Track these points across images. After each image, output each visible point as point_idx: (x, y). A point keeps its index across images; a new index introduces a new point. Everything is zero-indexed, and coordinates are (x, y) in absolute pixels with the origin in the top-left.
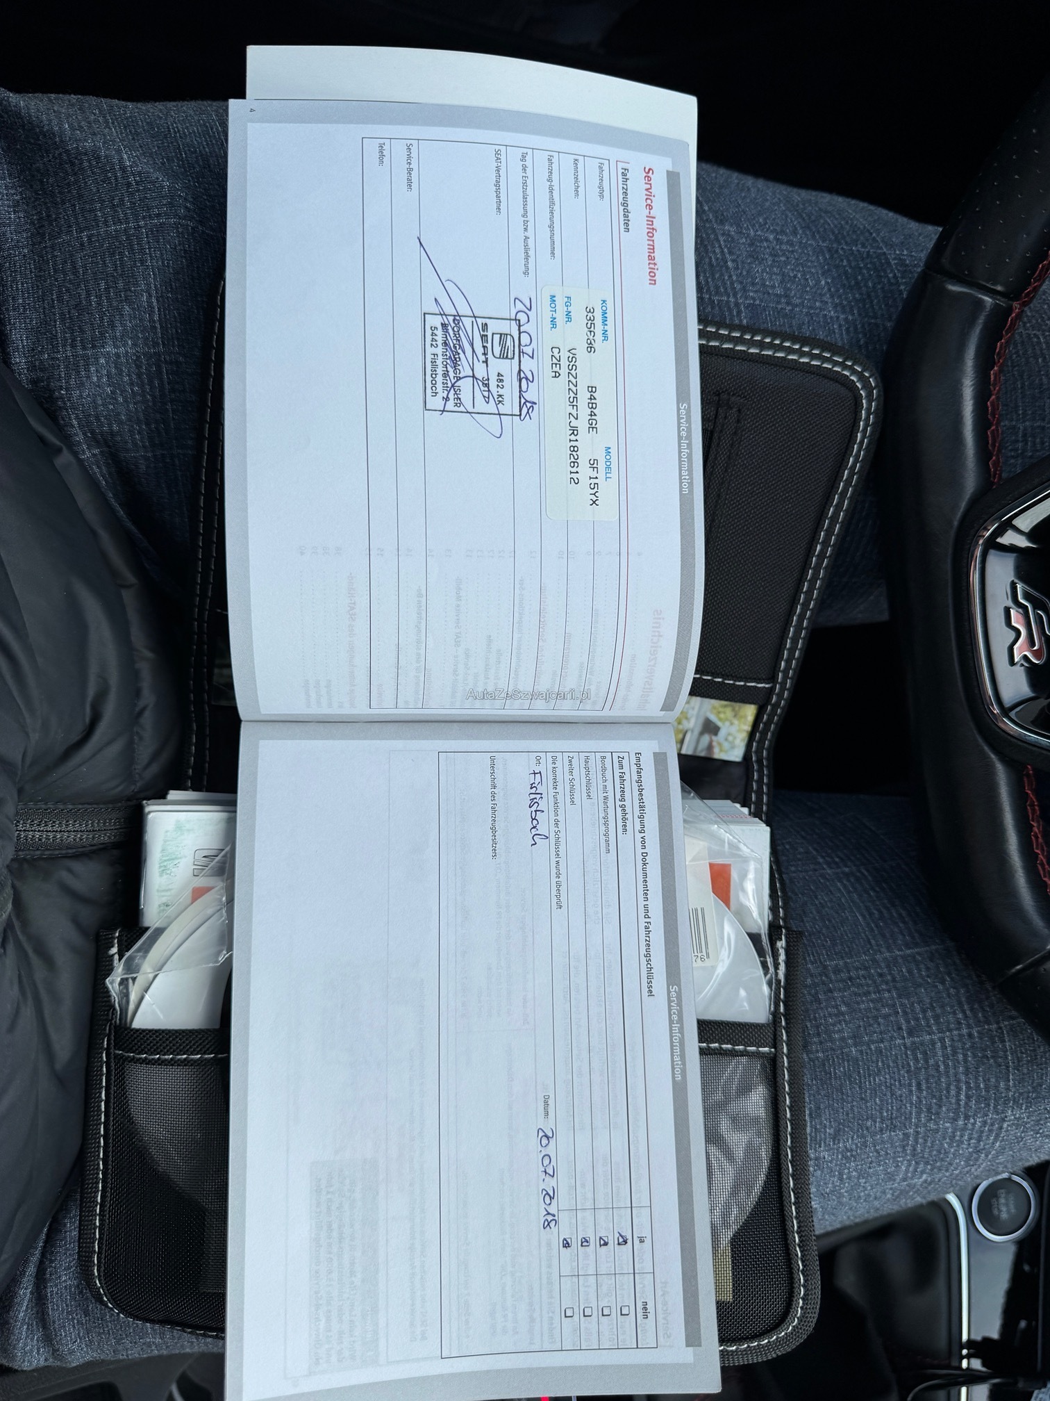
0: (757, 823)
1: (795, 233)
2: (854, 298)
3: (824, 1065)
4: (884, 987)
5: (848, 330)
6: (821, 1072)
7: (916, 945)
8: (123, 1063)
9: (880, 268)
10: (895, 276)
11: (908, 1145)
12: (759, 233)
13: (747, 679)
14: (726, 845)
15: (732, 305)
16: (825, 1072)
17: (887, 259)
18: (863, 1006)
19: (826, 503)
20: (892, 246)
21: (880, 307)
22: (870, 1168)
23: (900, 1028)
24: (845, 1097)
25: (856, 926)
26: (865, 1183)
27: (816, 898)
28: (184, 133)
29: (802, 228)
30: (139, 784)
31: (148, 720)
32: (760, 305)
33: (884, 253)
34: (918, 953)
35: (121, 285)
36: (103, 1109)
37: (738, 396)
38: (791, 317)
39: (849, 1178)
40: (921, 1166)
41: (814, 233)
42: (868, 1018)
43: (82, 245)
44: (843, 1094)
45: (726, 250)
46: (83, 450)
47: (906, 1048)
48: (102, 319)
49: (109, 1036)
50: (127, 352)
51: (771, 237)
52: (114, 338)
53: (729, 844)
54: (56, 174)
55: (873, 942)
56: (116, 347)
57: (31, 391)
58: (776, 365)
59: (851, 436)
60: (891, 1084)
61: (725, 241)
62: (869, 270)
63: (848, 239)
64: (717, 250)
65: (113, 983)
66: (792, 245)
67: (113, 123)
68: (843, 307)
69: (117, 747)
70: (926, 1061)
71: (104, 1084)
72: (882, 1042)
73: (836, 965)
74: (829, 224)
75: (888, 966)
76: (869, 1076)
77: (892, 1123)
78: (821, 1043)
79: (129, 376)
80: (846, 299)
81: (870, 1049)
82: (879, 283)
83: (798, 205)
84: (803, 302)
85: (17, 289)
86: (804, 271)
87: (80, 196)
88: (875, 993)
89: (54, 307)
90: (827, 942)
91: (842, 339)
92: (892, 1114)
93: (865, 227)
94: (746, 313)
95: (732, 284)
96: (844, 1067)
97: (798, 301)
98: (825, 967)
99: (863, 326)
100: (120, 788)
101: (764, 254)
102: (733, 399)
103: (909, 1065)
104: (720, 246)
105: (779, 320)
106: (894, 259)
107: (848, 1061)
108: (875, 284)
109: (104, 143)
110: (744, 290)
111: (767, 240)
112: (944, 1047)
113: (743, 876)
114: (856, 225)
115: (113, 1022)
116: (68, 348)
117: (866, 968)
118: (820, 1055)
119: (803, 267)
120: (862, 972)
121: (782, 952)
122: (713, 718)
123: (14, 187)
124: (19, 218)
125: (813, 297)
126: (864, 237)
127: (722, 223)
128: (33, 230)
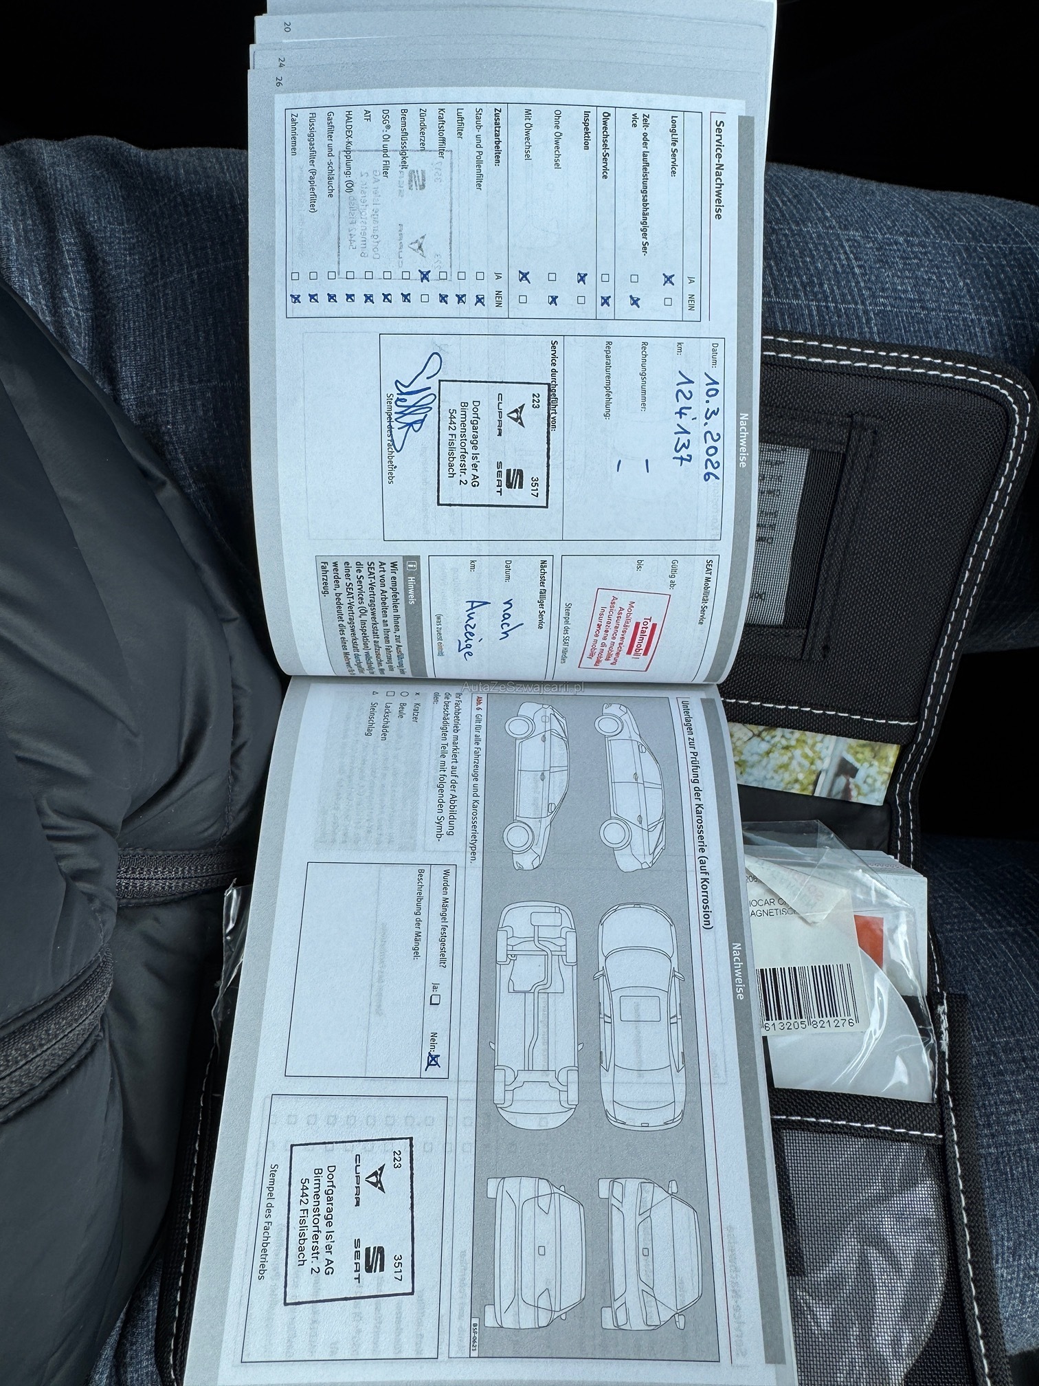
0: (911, 873)
1: (927, 233)
2: (997, 298)
5: (991, 333)
9: (1025, 264)
12: (888, 236)
13: (889, 717)
14: (873, 892)
15: (861, 313)
17: (1032, 254)
19: (975, 524)
27: (979, 963)
29: (934, 228)
37: (873, 416)
38: (926, 320)
41: (948, 232)
43: (192, 282)
45: (852, 256)
46: (189, 484)
48: (209, 353)
51: (901, 240)
53: (876, 891)
61: (850, 247)
62: (1012, 267)
63: (987, 237)
64: (842, 257)
66: (924, 247)
68: (986, 308)
69: (213, 783)
73: (1007, 1043)
74: (965, 222)
78: (993, 1136)
80: (988, 300)
82: (1025, 281)
84: (940, 305)
86: (939, 272)
89: (163, 344)
91: (985, 343)
93: (1005, 222)
94: (876, 320)
95: (860, 290)
97: (934, 305)
99: (1009, 328)
100: (212, 831)
101: (894, 257)
104: (845, 253)
105: (914, 325)
107: (1028, 1160)
108: (1020, 282)
109: (217, 184)
110: (874, 296)
111: (896, 243)
114: (995, 221)
116: (176, 383)
118: (993, 1150)
119: (938, 268)
120: (1036, 1052)
121: (944, 1018)
122: (850, 758)
123: (132, 231)
124: (134, 260)
125: (951, 299)
126: (1005, 232)
127: (846, 228)
128: (146, 270)
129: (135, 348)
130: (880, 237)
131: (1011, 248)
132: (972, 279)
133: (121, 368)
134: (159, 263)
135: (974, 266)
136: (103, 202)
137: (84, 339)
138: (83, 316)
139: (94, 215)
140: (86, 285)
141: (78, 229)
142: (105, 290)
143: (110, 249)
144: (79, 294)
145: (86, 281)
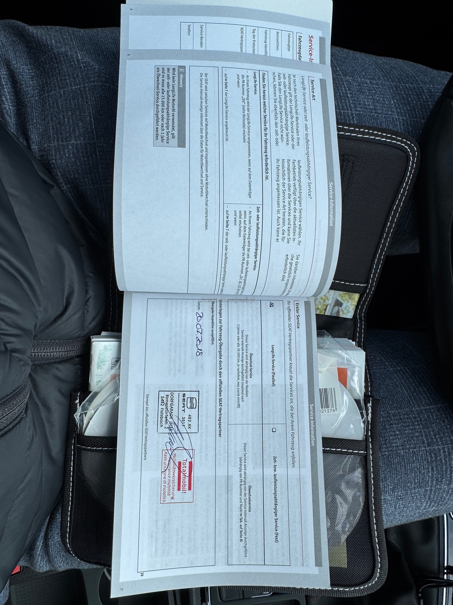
0: (359, 350)
1: (379, 79)
2: (407, 109)
3: (388, 458)
4: (416, 423)
5: (403, 124)
6: (387, 461)
7: (431, 404)
8: (80, 451)
9: (419, 94)
10: (426, 98)
11: (427, 494)
12: (363, 80)
13: (355, 283)
14: (345, 360)
15: (350, 114)
16: (389, 461)
17: (423, 90)
18: (406, 432)
19: (393, 203)
20: (425, 83)
21: (419, 113)
22: (409, 504)
23: (424, 443)
24: (398, 473)
25: (403, 395)
26: (407, 510)
27: (385, 382)
28: (105, 43)
29: (382, 76)
30: (87, 331)
31: (91, 303)
32: (363, 114)
33: (422, 87)
34: (432, 408)
35: (78, 113)
36: (72, 470)
37: (353, 156)
38: (377, 119)
39: (399, 508)
40: (433, 503)
41: (388, 78)
42: (409, 437)
43: (61, 95)
44: (397, 471)
45: (347, 89)
46: (63, 186)
47: (427, 452)
48: (70, 128)
49: (75, 438)
50: (81, 142)
51: (368, 82)
52: (75, 137)
53: (346, 359)
54: (49, 63)
55: (411, 403)
56: (76, 140)
57: (40, 160)
58: (370, 142)
59: (404, 173)
60: (420, 468)
61: (347, 84)
62: (414, 95)
63: (404, 81)
64: (343, 89)
65: (77, 416)
66: (378, 85)
67: (74, 39)
68: (401, 113)
69: (78, 315)
70: (436, 458)
71: (72, 459)
72: (415, 448)
73: (394, 413)
74: (396, 74)
75: (418, 414)
76: (409, 463)
77: (420, 485)
78: (387, 448)
79: (82, 153)
80: (403, 109)
81: (410, 452)
82: (419, 101)
83: (381, 65)
84: (383, 112)
85: (34, 116)
86: (383, 97)
87: (60, 73)
88: (412, 426)
89: (49, 123)
90: (390, 402)
91: (401, 129)
92: (420, 481)
93: (412, 74)
94: (356, 117)
95: (350, 104)
96: (398, 459)
97: (380, 112)
98: (389, 413)
99: (411, 122)
100: (79, 333)
101: (365, 90)
102: (350, 158)
103: (428, 459)
104: (345, 87)
105: (372, 120)
106: (426, 89)
107: (400, 456)
108: (417, 102)
109: (70, 49)
110: (355, 107)
111: (366, 83)
112: (444, 452)
113: (353, 373)
114: (408, 74)
115: (76, 432)
116: (56, 142)
117: (408, 415)
118: (387, 453)
119: (383, 95)
120: (405, 416)
121: (370, 408)
122: (340, 299)
123: (32, 69)
124: (34, 83)
125: (388, 109)
126: (412, 79)
127: (345, 76)
128: (40, 89)
129: (37, 125)
130: (359, 80)
131: (414, 87)
132: (397, 100)
133: (31, 134)
134: (45, 86)
135: (398, 94)
136: (18, 53)
137: (13, 120)
138: (12, 109)
139: (14, 61)
140: (12, 94)
141: (7, 68)
142: (21, 97)
143: (23, 78)
144: (10, 99)
145: (12, 92)
